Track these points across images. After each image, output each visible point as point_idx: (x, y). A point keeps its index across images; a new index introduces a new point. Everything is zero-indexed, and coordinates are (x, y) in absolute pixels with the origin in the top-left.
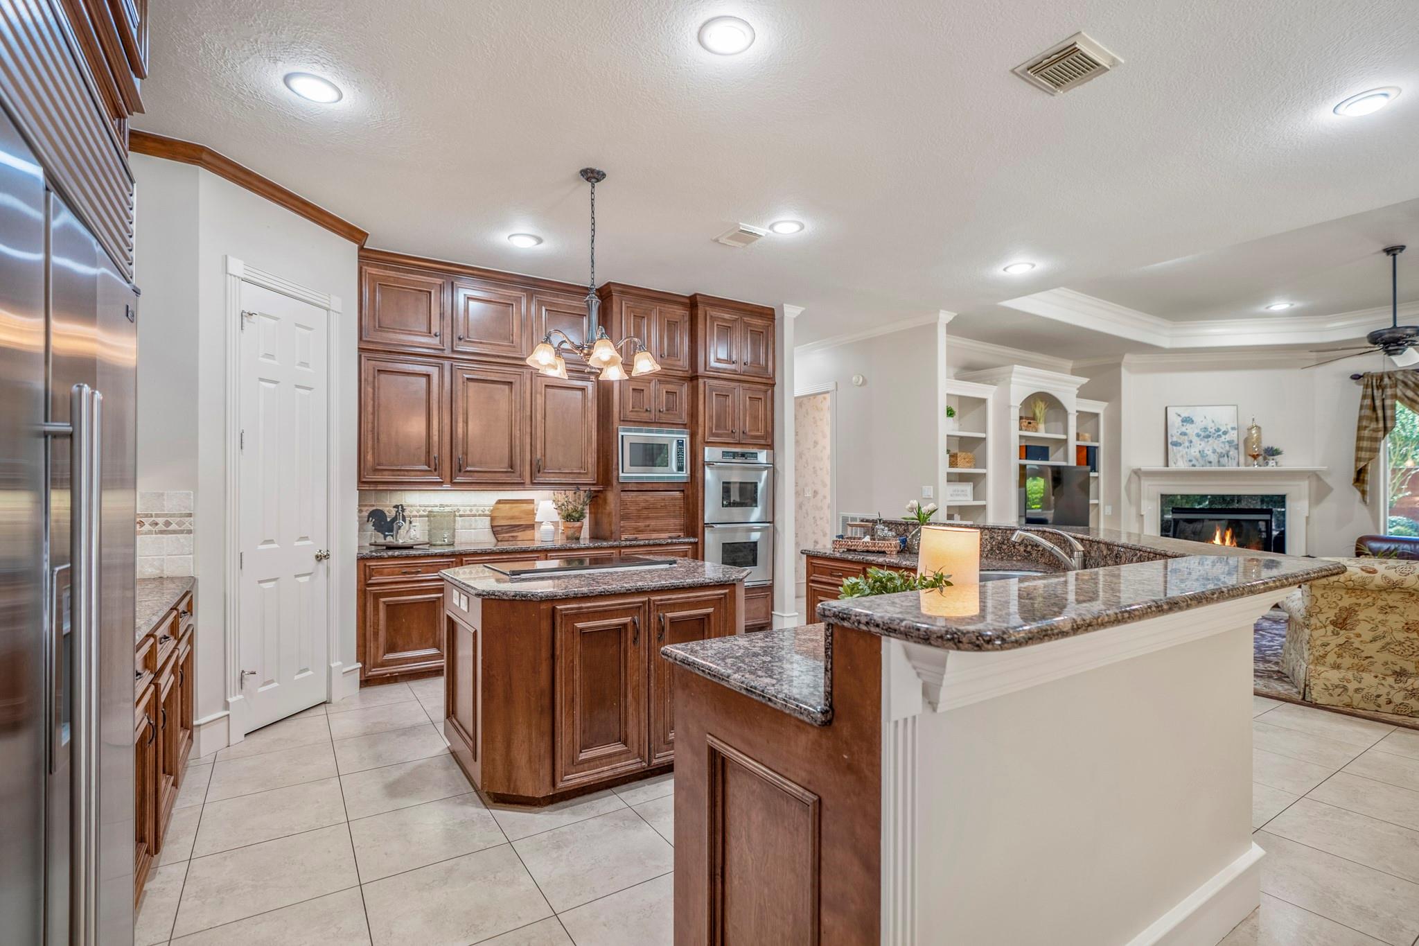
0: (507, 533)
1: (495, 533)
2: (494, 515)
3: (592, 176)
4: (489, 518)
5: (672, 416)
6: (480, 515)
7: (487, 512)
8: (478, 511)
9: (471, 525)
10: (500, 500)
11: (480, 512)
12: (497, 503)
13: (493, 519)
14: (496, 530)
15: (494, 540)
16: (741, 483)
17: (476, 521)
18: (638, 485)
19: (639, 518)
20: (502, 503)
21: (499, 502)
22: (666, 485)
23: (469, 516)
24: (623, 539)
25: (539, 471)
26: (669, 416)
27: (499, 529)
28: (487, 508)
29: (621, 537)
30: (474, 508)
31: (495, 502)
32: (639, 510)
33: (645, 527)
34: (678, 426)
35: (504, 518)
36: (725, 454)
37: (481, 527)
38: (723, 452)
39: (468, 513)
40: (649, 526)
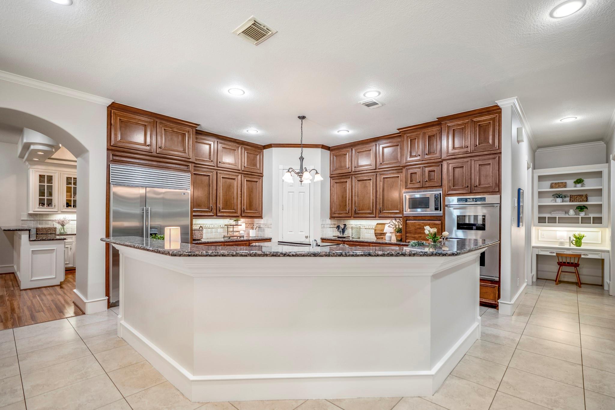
0: (379, 236)
1: (376, 236)
2: (376, 229)
3: (302, 118)
4: (374, 230)
5: (433, 183)
6: (371, 229)
7: (374, 228)
8: (371, 227)
9: (369, 232)
10: (378, 223)
11: (372, 228)
12: (377, 224)
13: (375, 230)
14: (376, 235)
15: (376, 239)
16: (474, 216)
17: (370, 231)
18: (414, 217)
19: (416, 233)
20: (379, 225)
21: (378, 224)
22: (429, 217)
23: (368, 229)
24: (407, 242)
25: (381, 212)
26: (431, 183)
27: (377, 234)
28: (374, 226)
29: (406, 241)
30: (370, 226)
31: (376, 224)
32: (415, 229)
33: (419, 237)
34: (436, 187)
35: (379, 230)
36: (459, 200)
37: (372, 233)
38: (458, 199)
39: (368, 228)
40: (421, 237)
